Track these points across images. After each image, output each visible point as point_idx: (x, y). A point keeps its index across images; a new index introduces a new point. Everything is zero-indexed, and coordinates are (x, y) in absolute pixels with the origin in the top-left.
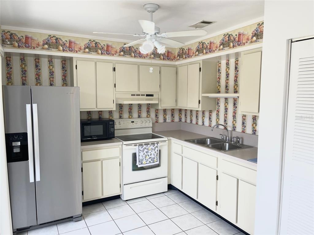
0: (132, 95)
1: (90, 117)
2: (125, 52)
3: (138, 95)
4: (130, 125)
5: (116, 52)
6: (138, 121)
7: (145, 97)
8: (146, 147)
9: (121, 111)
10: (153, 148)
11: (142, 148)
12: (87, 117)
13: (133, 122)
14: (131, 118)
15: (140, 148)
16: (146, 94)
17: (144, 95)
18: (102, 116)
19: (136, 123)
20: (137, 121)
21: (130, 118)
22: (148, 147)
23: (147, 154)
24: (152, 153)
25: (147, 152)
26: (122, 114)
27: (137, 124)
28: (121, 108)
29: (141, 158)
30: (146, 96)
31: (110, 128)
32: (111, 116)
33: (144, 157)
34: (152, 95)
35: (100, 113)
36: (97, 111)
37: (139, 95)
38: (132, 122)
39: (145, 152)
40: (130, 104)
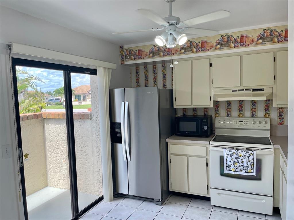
0: (233, 91)
1: (195, 113)
2: (222, 44)
3: (240, 90)
4: (237, 124)
5: (212, 46)
6: (249, 120)
7: (251, 92)
8: (235, 152)
9: (229, 108)
10: (247, 155)
11: (229, 152)
12: (193, 114)
13: (242, 121)
14: (242, 117)
15: (227, 152)
16: (252, 88)
17: (250, 90)
18: (207, 113)
19: (245, 123)
20: (247, 121)
21: (240, 117)
22: (238, 153)
23: (236, 160)
24: (245, 160)
25: (236, 158)
26: (230, 111)
27: (247, 124)
28: (229, 106)
29: (228, 163)
30: (253, 91)
31: (204, 126)
32: (218, 113)
33: (232, 163)
34: (262, 90)
35: (206, 110)
36: (203, 108)
37: (242, 90)
38: (240, 121)
39: (233, 157)
40: (240, 101)
